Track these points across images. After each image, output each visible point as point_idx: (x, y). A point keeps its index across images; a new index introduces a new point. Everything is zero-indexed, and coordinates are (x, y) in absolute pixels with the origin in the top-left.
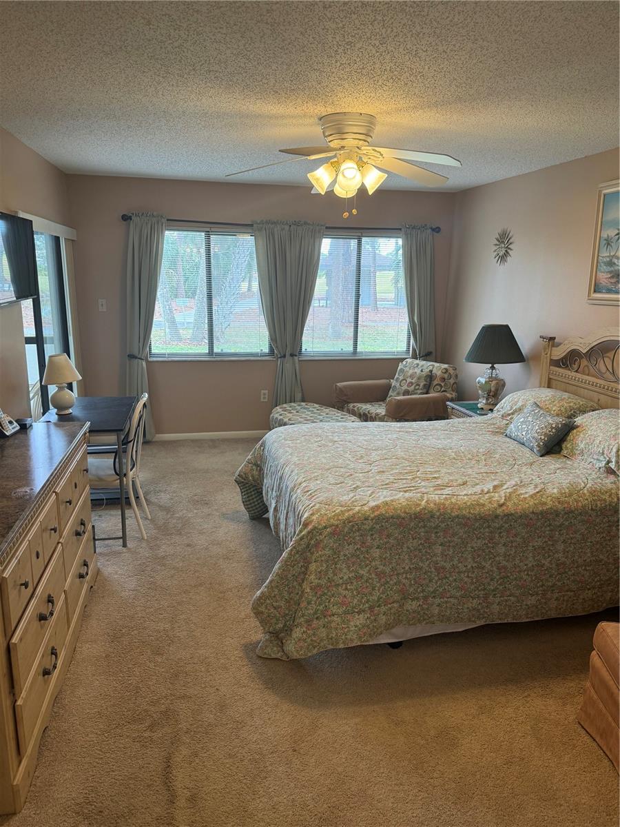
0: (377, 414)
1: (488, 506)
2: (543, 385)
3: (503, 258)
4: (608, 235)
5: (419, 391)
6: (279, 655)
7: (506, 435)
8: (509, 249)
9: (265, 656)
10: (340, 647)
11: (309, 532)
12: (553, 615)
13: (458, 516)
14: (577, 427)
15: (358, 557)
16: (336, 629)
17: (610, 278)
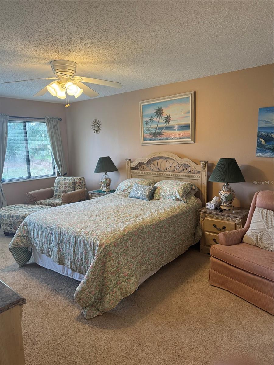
0: (57, 203)
1: (156, 219)
2: (129, 177)
3: (98, 131)
4: (146, 120)
5: (71, 190)
6: (98, 314)
7: (130, 197)
8: (100, 127)
9: (91, 317)
10: (129, 295)
11: (104, 249)
12: (178, 255)
13: (150, 225)
14: (157, 188)
15: (125, 253)
16: (125, 288)
17: (150, 135)
